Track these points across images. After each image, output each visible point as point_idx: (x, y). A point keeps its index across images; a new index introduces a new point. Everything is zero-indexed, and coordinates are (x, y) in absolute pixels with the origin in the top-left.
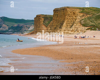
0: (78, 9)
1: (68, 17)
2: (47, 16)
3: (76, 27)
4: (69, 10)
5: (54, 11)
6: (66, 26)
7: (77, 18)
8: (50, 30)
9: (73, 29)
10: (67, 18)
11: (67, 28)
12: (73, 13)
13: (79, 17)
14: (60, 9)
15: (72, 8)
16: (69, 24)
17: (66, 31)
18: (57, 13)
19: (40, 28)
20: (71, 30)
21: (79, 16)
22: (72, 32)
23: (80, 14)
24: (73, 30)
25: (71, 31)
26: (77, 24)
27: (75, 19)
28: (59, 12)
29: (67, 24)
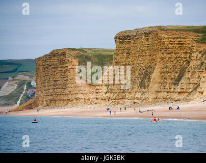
0: (192, 33)
1: (165, 55)
2: (86, 52)
3: (191, 81)
4: (166, 36)
5: (116, 38)
6: (160, 80)
7: (192, 58)
8: (106, 93)
9: (185, 87)
10: (162, 59)
11: (165, 86)
12: (179, 44)
13: (197, 53)
14: (135, 34)
15: (173, 30)
16: (169, 74)
17: (162, 93)
18: (128, 45)
19: (70, 89)
20: (179, 90)
21: (197, 50)
22: (182, 96)
23: (200, 47)
24: (182, 91)
25: (179, 93)
26: (194, 73)
27: (184, 60)
28: (132, 41)
29: (163, 74)
